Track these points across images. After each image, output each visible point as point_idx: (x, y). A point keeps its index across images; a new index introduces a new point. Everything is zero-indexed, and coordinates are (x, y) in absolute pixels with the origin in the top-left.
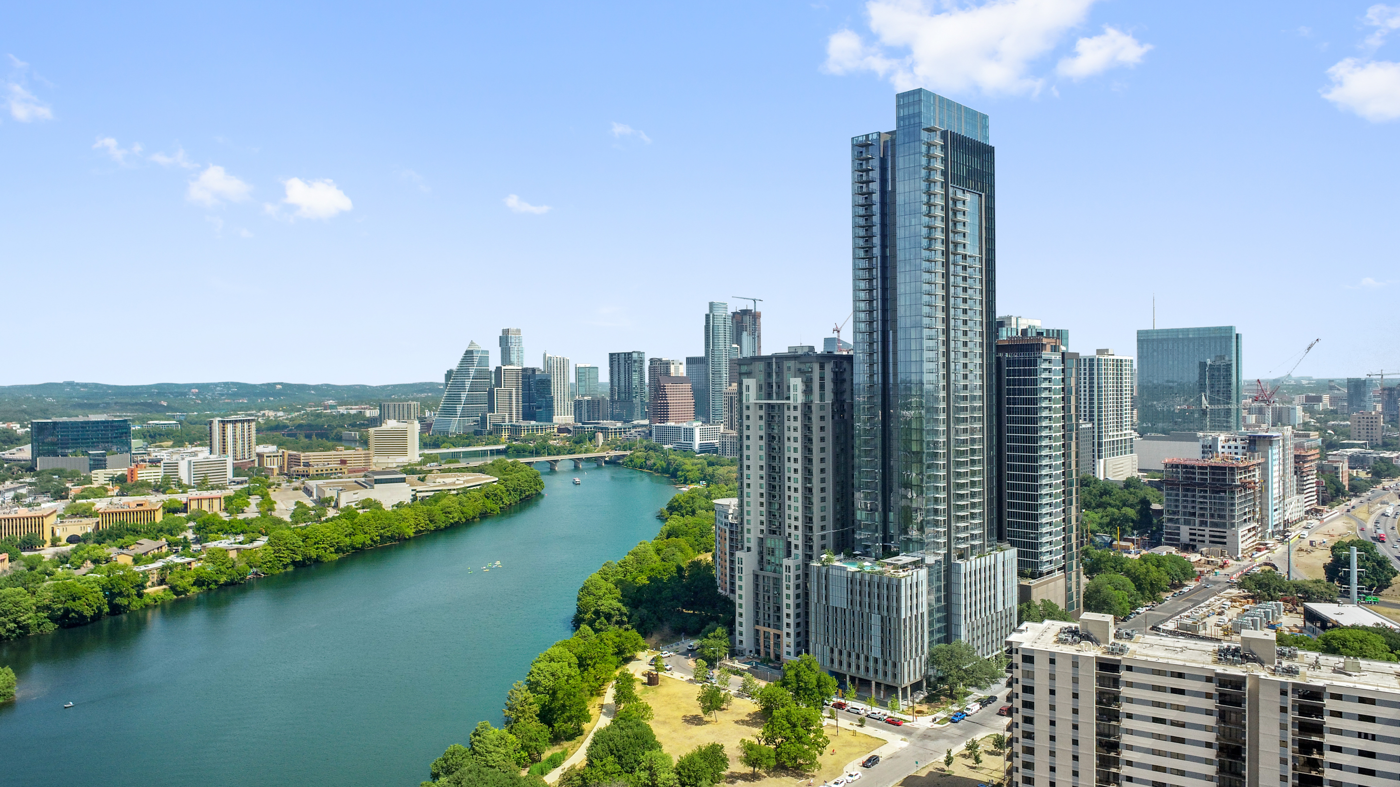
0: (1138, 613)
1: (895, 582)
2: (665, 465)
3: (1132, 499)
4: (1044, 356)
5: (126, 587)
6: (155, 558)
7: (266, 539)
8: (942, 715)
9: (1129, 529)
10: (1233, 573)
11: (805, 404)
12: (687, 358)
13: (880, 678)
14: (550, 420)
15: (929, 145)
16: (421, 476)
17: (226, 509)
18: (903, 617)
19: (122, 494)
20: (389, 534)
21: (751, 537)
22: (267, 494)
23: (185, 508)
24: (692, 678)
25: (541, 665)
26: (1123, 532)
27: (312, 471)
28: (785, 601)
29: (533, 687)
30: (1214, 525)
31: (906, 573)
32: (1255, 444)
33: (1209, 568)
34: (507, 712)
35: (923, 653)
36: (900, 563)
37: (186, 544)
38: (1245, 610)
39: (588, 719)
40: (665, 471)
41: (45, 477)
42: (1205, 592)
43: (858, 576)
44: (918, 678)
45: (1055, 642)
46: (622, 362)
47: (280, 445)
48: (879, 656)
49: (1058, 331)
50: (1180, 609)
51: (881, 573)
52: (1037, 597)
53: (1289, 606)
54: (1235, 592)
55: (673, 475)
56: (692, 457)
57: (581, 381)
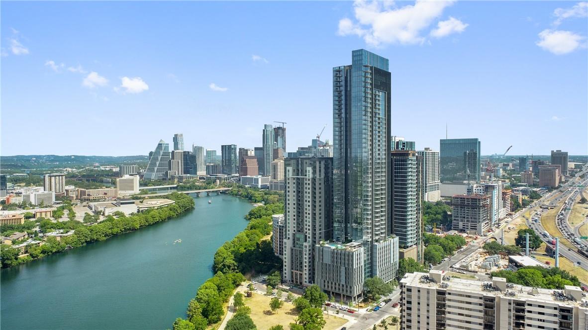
0: (445, 260)
1: (351, 254)
2: (246, 194)
3: (440, 211)
4: (410, 158)
5: (10, 255)
6: (23, 241)
7: (74, 231)
8: (370, 308)
9: (439, 223)
10: (480, 242)
11: (313, 178)
12: (255, 148)
13: (345, 293)
14: (196, 173)
15: (366, 72)
16: (141, 200)
17: (53, 216)
18: (354, 268)
19: (4, 209)
20: (128, 228)
21: (290, 233)
22: (72, 209)
23: (34, 216)
24: (266, 293)
25: (202, 291)
26: (437, 224)
27: (91, 198)
28: (304, 260)
29: (199, 300)
30: (472, 222)
31: (355, 250)
32: (488, 188)
33: (470, 240)
34: (189, 313)
35: (362, 282)
36: (353, 245)
37: (36, 234)
38: (486, 259)
39: (223, 314)
40: (246, 197)
42: (469, 251)
43: (336, 251)
44: (360, 292)
45: (420, 282)
46: (227, 149)
47: (75, 185)
48: (344, 284)
49: (411, 142)
50: (461, 258)
51: (345, 250)
52: (406, 257)
53: (503, 256)
54: (481, 250)
55: (250, 198)
56: (258, 191)
57: (208, 156)
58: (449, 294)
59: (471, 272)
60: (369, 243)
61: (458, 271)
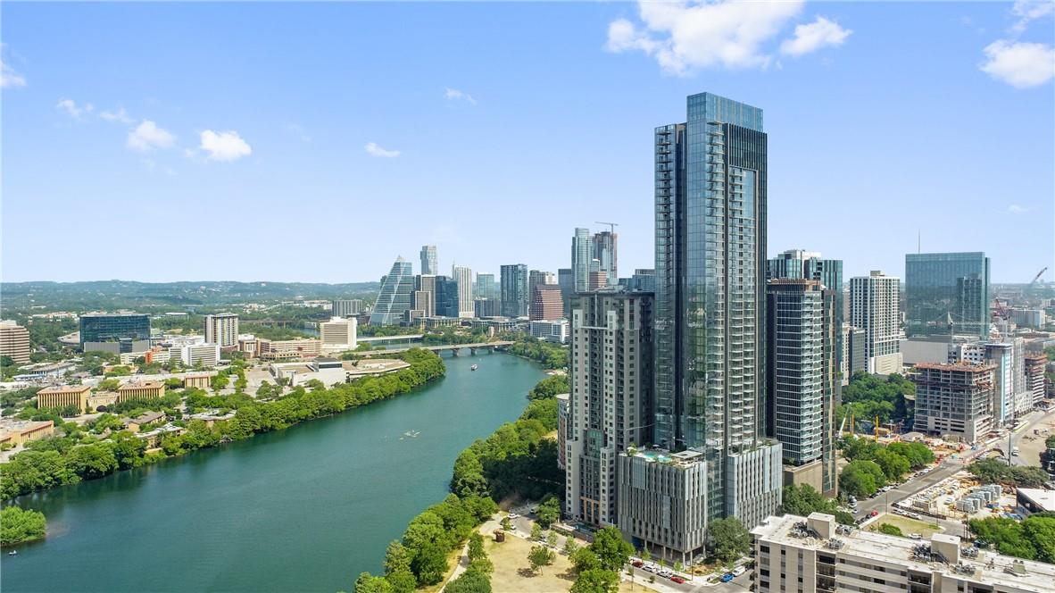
0: (883, 491)
1: (681, 472)
2: (538, 353)
3: (891, 393)
4: (806, 295)
5: (131, 450)
6: (154, 427)
7: (234, 412)
8: (714, 575)
9: (886, 418)
10: (967, 457)
11: (619, 331)
12: (560, 270)
13: (669, 544)
14: (456, 315)
15: (712, 136)
16: (356, 361)
17: (211, 386)
18: (687, 499)
19: (140, 372)
20: (326, 409)
21: (579, 430)
22: (243, 374)
23: (183, 385)
24: (529, 536)
25: (414, 526)
26: (882, 420)
27: (277, 355)
28: (602, 480)
29: (407, 543)
30: (954, 416)
31: (690, 465)
32: (991, 353)
33: (948, 452)
34: (386, 564)
35: (703, 526)
36: (687, 457)
37: (179, 414)
38: (970, 492)
39: (446, 569)
40: (538, 358)
41: (89, 358)
42: (940, 474)
43: (654, 466)
44: (699, 545)
45: (789, 535)
46: (510, 272)
47: (256, 334)
48: (668, 528)
49: (834, 261)
50: (919, 488)
51: (671, 464)
52: (798, 481)
53: (1008, 488)
54: (965, 474)
55: (544, 361)
56: (559, 347)
57: (481, 285)
58: (842, 561)
59: (933, 516)
60: (720, 453)
61: (905, 513)
